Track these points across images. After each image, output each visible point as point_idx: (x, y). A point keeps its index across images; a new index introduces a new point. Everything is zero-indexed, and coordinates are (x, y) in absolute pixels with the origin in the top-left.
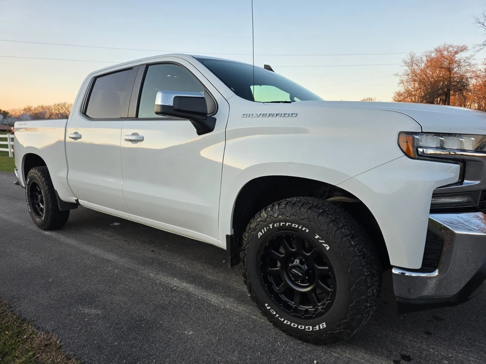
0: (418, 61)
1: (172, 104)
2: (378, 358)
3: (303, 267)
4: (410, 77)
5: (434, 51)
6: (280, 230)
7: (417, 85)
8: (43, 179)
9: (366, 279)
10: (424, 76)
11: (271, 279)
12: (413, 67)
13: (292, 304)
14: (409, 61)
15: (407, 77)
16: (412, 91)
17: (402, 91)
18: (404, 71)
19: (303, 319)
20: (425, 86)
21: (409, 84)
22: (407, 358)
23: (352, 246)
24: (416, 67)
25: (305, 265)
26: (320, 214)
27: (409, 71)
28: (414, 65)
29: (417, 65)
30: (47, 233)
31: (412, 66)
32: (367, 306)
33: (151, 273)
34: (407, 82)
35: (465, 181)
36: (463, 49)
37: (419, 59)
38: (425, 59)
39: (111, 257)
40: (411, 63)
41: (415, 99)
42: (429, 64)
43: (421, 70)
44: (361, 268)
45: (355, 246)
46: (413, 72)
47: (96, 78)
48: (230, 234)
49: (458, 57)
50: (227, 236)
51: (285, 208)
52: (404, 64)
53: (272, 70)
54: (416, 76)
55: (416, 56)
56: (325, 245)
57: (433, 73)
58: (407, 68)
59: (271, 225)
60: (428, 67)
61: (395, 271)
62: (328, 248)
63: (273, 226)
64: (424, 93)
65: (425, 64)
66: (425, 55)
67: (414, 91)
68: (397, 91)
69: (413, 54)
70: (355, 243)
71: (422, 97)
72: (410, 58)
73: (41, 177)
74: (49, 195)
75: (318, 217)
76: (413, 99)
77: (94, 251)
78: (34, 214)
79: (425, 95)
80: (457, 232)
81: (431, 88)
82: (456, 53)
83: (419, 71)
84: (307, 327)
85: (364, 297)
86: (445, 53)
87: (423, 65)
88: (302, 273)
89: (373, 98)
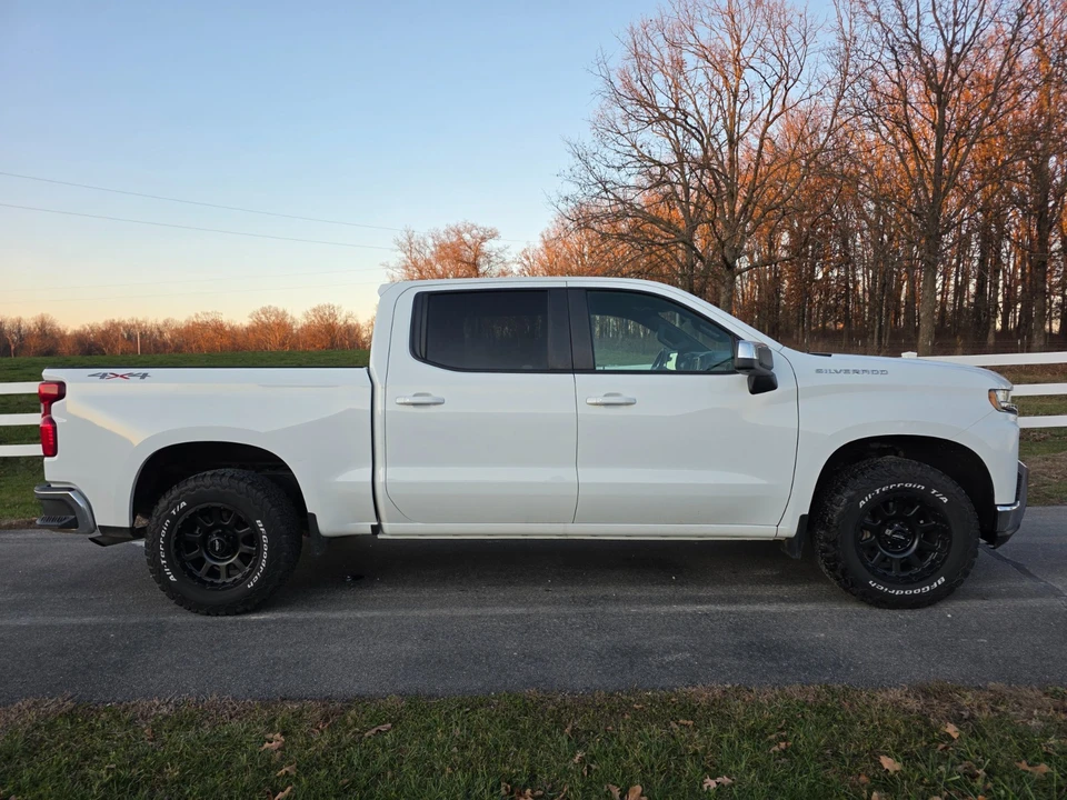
0: (419, 244)
12: (413, 255)
14: (404, 242)
18: (398, 260)
24: (418, 255)
27: (407, 262)
29: (419, 252)
31: (411, 252)
36: (494, 235)
37: (421, 241)
38: (430, 242)
40: (409, 246)
42: (438, 252)
46: (415, 264)
48: (807, 513)
49: (487, 246)
50: (803, 516)
52: (396, 247)
56: (943, 498)
59: (878, 490)
63: (881, 490)
65: (433, 252)
66: (430, 234)
69: (411, 232)
72: (407, 237)
82: (483, 239)
86: (467, 237)
87: (429, 252)
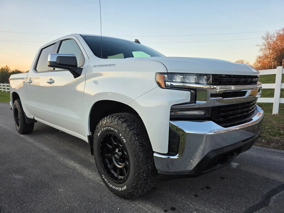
0: (271, 36)
1: (55, 61)
2: (156, 208)
3: (119, 153)
4: (267, 47)
5: (281, 30)
6: (107, 132)
7: (271, 51)
8: (19, 106)
9: (142, 160)
10: (276, 46)
11: (107, 161)
12: (268, 41)
13: (116, 175)
14: (265, 36)
15: (264, 46)
16: (268, 55)
17: (262, 55)
18: (262, 43)
19: (118, 183)
20: (276, 51)
21: (266, 51)
22: (173, 209)
23: (136, 140)
24: (270, 40)
25: (121, 152)
26: (123, 122)
27: (266, 43)
28: (269, 39)
29: (271, 39)
30: (22, 136)
31: (268, 39)
32: (144, 175)
33: (61, 158)
34: (265, 50)
35: (197, 102)
37: (272, 35)
38: (276, 35)
39: (46, 149)
40: (268, 37)
41: (270, 60)
42: (278, 38)
43: (274, 42)
44: (140, 153)
45: (138, 140)
46: (268, 43)
47: (42, 50)
48: (89, 135)
50: (88, 136)
51: (109, 119)
52: (262, 39)
53: (139, 43)
54: (270, 46)
55: (270, 33)
56: (124, 140)
57: (281, 43)
58: (265, 41)
59: (103, 129)
60: (277, 40)
61: (155, 155)
62: (125, 141)
63: (104, 129)
64: (276, 56)
65: (276, 38)
66: (276, 32)
67: (270, 55)
68: (258, 55)
69: (268, 33)
70: (138, 138)
71: (274, 59)
72: (266, 35)
73: (18, 105)
74: (21, 115)
75: (122, 123)
76: (269, 60)
77: (39, 145)
78: (17, 126)
79: (277, 57)
80: (187, 132)
81: (280, 53)
83: (272, 43)
84: (119, 189)
85: (142, 170)
87: (275, 39)
88: (119, 157)
89: (243, 60)
